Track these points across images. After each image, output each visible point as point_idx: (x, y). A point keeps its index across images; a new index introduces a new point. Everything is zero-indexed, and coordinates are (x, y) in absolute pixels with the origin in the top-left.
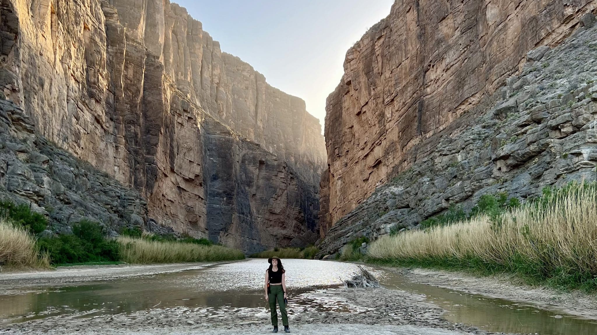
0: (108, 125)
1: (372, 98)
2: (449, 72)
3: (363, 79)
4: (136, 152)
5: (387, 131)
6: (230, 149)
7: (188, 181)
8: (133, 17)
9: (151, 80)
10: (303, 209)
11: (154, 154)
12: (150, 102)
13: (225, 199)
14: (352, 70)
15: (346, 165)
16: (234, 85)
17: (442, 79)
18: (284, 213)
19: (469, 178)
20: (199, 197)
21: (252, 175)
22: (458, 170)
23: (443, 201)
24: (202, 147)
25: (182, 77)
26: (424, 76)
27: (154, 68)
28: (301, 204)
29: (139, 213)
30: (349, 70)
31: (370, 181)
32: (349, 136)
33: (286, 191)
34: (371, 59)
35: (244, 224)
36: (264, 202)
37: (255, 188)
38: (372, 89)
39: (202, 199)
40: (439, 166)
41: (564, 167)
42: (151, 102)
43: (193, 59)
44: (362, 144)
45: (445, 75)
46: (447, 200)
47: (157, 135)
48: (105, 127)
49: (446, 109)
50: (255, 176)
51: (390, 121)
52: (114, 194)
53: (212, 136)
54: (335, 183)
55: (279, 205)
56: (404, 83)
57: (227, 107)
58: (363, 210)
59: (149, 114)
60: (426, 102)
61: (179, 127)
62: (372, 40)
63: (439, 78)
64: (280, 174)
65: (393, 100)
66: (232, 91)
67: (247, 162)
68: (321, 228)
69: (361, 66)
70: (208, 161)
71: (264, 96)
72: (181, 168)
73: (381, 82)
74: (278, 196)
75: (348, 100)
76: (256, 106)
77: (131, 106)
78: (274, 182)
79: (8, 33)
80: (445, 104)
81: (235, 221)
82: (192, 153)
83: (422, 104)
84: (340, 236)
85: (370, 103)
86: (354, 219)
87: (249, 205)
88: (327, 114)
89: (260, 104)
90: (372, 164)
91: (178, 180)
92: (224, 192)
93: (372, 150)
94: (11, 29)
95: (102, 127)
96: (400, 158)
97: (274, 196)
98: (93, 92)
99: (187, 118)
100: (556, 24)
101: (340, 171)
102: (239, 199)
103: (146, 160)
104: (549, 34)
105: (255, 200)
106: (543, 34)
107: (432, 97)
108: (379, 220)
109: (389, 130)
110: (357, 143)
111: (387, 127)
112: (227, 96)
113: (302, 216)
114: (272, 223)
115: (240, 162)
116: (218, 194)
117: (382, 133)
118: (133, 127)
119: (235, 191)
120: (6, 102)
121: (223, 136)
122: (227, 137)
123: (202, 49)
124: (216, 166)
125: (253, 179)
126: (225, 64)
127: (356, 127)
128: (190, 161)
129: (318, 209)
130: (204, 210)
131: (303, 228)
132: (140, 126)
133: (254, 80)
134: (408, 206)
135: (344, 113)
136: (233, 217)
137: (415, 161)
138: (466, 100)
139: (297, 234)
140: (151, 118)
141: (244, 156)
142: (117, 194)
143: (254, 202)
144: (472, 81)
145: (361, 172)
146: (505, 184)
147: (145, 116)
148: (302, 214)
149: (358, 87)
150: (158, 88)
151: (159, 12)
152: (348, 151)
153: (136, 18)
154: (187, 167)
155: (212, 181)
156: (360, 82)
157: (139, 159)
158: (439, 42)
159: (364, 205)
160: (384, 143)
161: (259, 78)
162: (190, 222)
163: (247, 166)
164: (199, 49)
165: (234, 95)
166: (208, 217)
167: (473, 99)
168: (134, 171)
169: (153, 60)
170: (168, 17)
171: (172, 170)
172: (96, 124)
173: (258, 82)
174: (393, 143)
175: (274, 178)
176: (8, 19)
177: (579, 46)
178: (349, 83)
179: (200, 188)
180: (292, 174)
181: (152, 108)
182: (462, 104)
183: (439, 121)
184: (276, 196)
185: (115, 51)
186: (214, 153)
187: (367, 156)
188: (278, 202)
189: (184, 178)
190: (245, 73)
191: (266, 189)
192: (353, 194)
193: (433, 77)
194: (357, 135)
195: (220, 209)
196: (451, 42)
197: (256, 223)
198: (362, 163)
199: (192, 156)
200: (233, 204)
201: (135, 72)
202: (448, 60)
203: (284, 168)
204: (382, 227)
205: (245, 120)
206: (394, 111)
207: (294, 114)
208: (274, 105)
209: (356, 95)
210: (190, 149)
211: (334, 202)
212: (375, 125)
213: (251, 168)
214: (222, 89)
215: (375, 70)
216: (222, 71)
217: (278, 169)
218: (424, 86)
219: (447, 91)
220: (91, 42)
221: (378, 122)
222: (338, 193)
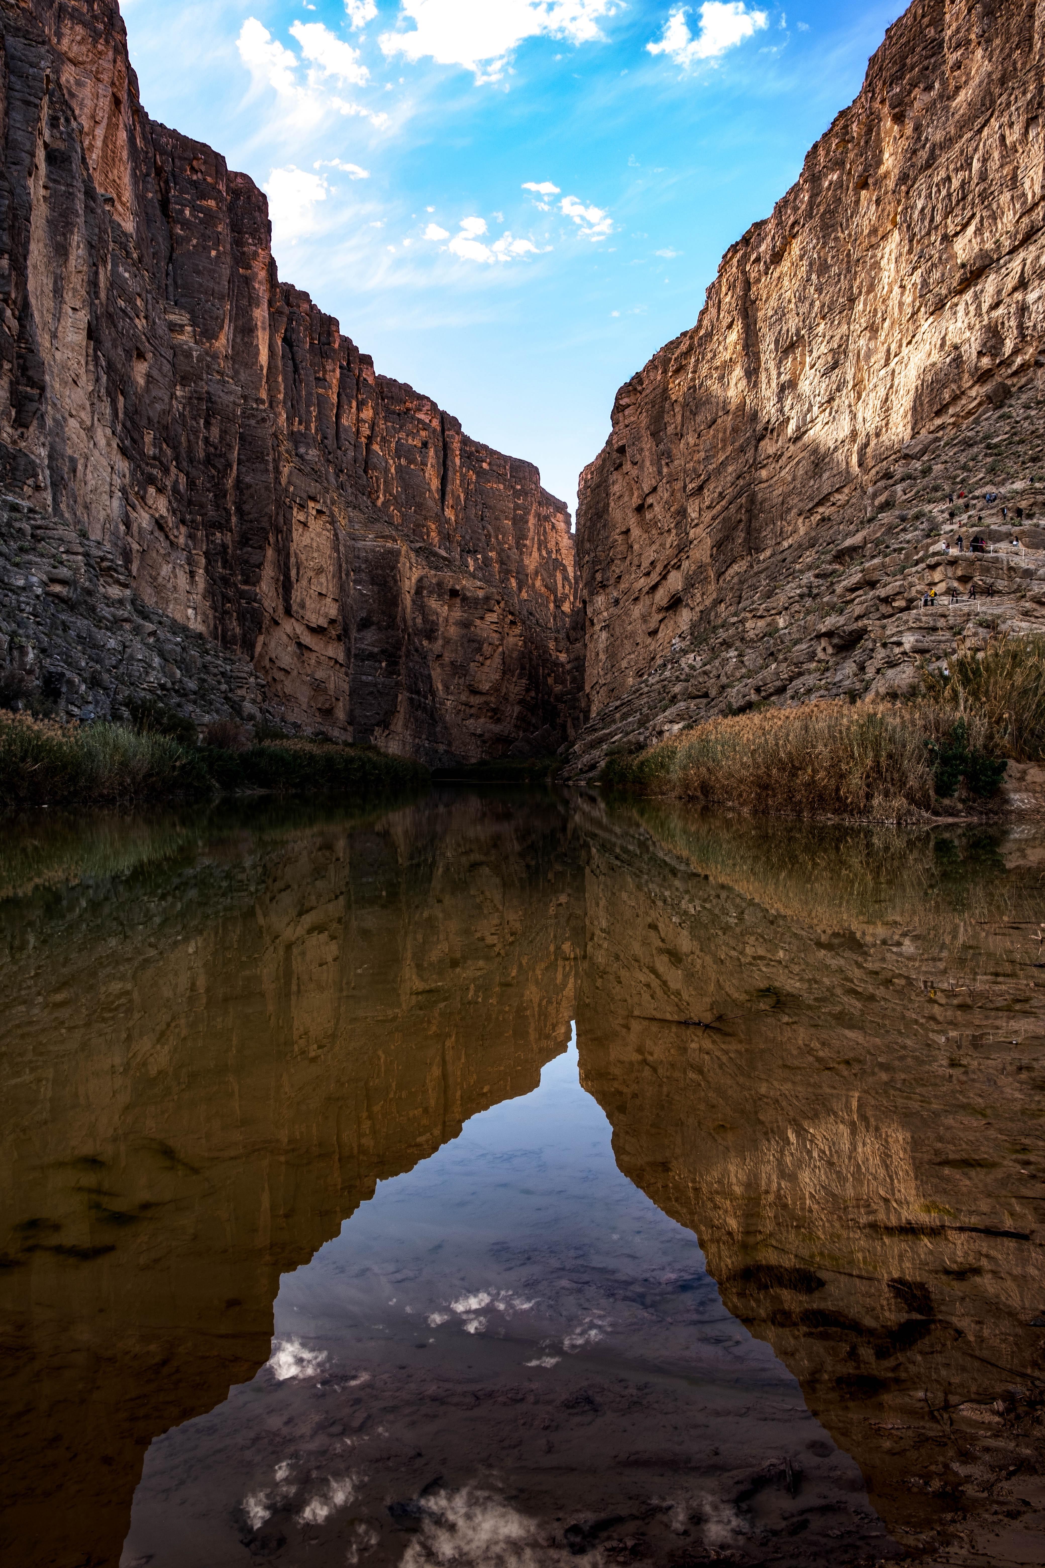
0: (176, 533)
1: (664, 481)
2: (800, 444)
3: (647, 444)
4: (225, 580)
5: (691, 542)
6: (393, 568)
7: (317, 631)
8: (211, 317)
9: (250, 443)
10: (535, 682)
11: (257, 582)
12: (249, 486)
13: (384, 664)
14: (627, 426)
15: (617, 602)
16: (399, 439)
17: (787, 455)
18: (497, 691)
19: (786, 659)
20: (336, 662)
21: (435, 618)
22: (775, 644)
23: (752, 691)
24: (340, 566)
25: (302, 428)
26: (756, 447)
27: (258, 422)
28: (530, 673)
29: (254, 701)
30: (621, 425)
31: (660, 635)
32: (621, 548)
33: (500, 649)
34: (662, 407)
35: (419, 713)
36: (458, 669)
37: (440, 642)
38: (663, 462)
39: (341, 665)
40: (751, 634)
41: (883, 658)
42: (251, 486)
43: (321, 391)
44: (645, 564)
45: (792, 448)
46: (758, 690)
47: (262, 548)
48: (172, 537)
49: (795, 511)
50: (441, 619)
51: (697, 525)
52: (215, 671)
53: (360, 544)
54: (595, 637)
55: (487, 676)
56: (721, 457)
57: (385, 482)
58: (641, 694)
59: (246, 507)
60: (760, 495)
61: (301, 530)
62: (664, 372)
63: (783, 453)
64: (490, 614)
65: (701, 488)
66: (397, 450)
67: (425, 591)
68: (569, 720)
69: (644, 420)
70: (352, 592)
71: (457, 461)
72: (303, 606)
73: (680, 452)
74: (486, 659)
75: (620, 481)
76: (444, 479)
77: (215, 496)
78: (478, 631)
79: (28, 389)
80: (791, 501)
81: (402, 709)
82: (323, 579)
83: (752, 500)
84: (601, 741)
85: (660, 489)
86: (625, 710)
87: (429, 677)
88: (581, 504)
89: (450, 474)
90: (664, 603)
91: (298, 631)
92: (383, 652)
93: (664, 578)
94: (34, 382)
95: (167, 537)
96: (714, 596)
97: (478, 658)
98: (152, 474)
99: (314, 513)
101: (605, 614)
102: (411, 664)
103: (242, 594)
105: (442, 666)
107: (770, 486)
108: (660, 718)
109: (695, 542)
110: (636, 562)
111: (692, 533)
112: (387, 462)
113: (532, 698)
114: (473, 711)
115: (413, 591)
116: (371, 656)
117: (682, 548)
118: (218, 535)
119: (404, 649)
120: (92, 544)
121: (380, 542)
122: (389, 545)
123: (338, 371)
124: (366, 601)
125: (437, 624)
126: (383, 399)
127: (636, 532)
128: (320, 594)
129: (563, 682)
130: (346, 687)
131: (534, 720)
132: (231, 531)
133: (439, 429)
134: (706, 695)
135: (612, 504)
136: (399, 699)
137: (739, 603)
138: (827, 498)
139: (521, 734)
140: (251, 516)
141: (420, 580)
142: (221, 669)
143: (439, 670)
145: (644, 618)
146: (828, 674)
147: (239, 511)
148: (533, 694)
149: (638, 458)
150: (263, 459)
151: (258, 306)
152: (619, 577)
153: (217, 318)
154: (313, 606)
155: (359, 630)
156: (642, 449)
157: (230, 593)
158: (782, 388)
159: (643, 685)
160: (685, 564)
161: (449, 423)
162: (319, 709)
163: (426, 599)
164: (334, 371)
165: (399, 459)
166: (351, 700)
167: (837, 496)
168: (222, 616)
169: (255, 406)
170: (274, 315)
171: (288, 612)
172: (157, 533)
173: (447, 433)
174: (701, 567)
175: (478, 622)
176: (28, 364)
177: (976, 443)
178: (622, 450)
179: (336, 644)
180: (512, 614)
181: (252, 497)
182: (820, 503)
183: (781, 532)
184: (481, 659)
185: (188, 395)
186: (363, 576)
187: (654, 588)
188: (486, 669)
189: (308, 627)
190: (421, 416)
191: (462, 645)
192: (629, 659)
193: (771, 451)
194: (636, 547)
195: (375, 685)
196: (804, 388)
197: (443, 712)
198: (646, 601)
199: (326, 583)
200: (399, 675)
201: (224, 432)
202: (797, 423)
203: (499, 602)
204: (666, 728)
205: (420, 506)
206: (704, 506)
207: (517, 494)
208: (478, 476)
209: (634, 472)
210: (320, 571)
211: (594, 673)
212: (669, 531)
213: (433, 603)
214: (376, 447)
215: (670, 429)
216: (376, 413)
217: (486, 604)
218: (757, 465)
219: (794, 479)
220: (148, 382)
221: (676, 526)
222: (602, 656)
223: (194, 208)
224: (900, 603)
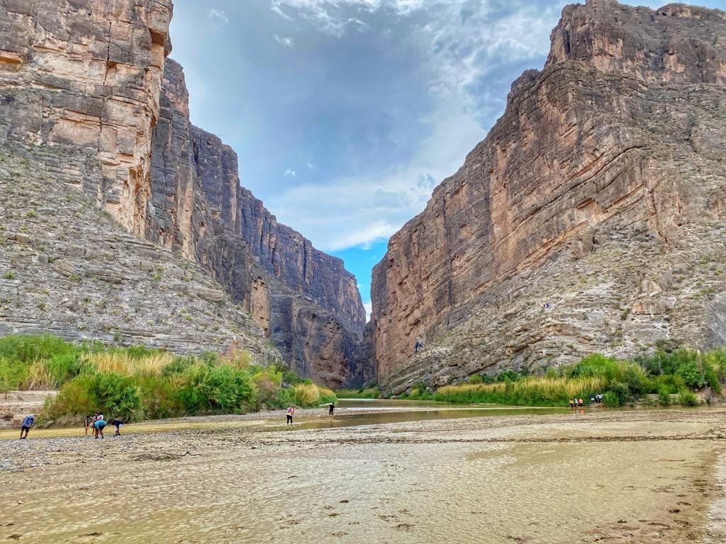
1: (411, 273)
2: (470, 263)
3: (404, 259)
5: (424, 298)
6: (289, 306)
9: (239, 257)
10: (347, 354)
12: (237, 274)
13: (285, 347)
14: (394, 251)
15: (390, 321)
16: (286, 250)
17: (464, 267)
18: (332, 358)
19: (493, 353)
21: (306, 327)
22: (487, 348)
24: (269, 305)
26: (451, 263)
27: (241, 248)
28: (345, 350)
30: (391, 250)
31: (411, 335)
32: (392, 299)
33: (333, 340)
34: (409, 245)
35: (300, 368)
36: (316, 349)
37: (308, 337)
38: (410, 266)
41: (535, 357)
43: (255, 230)
44: (403, 306)
45: (466, 264)
47: (242, 299)
49: (469, 288)
50: (308, 327)
51: (426, 291)
53: (276, 296)
54: (381, 336)
55: (327, 352)
56: (436, 266)
59: (236, 283)
60: (454, 282)
61: (255, 291)
62: (410, 231)
63: (462, 266)
64: (329, 324)
65: (428, 277)
66: (285, 254)
67: (302, 316)
69: (402, 249)
70: (273, 316)
71: (310, 258)
73: (417, 261)
74: (327, 344)
75: (391, 273)
76: (305, 266)
78: (324, 332)
80: (467, 285)
82: (262, 311)
83: (450, 283)
85: (409, 277)
87: (304, 353)
89: (308, 264)
90: (413, 322)
92: (285, 342)
93: (412, 312)
96: (436, 321)
97: (324, 344)
99: (260, 284)
100: (538, 247)
101: (385, 326)
102: (296, 347)
104: (534, 252)
105: (308, 347)
106: (531, 251)
107: (458, 278)
109: (426, 298)
110: (399, 305)
111: (424, 295)
112: (281, 259)
113: (346, 361)
114: (321, 367)
115: (297, 315)
116: (280, 344)
117: (420, 300)
119: (293, 340)
121: (285, 295)
122: (288, 296)
123: (262, 222)
124: (278, 320)
125: (307, 329)
126: (280, 233)
127: (398, 293)
128: (261, 317)
131: (346, 371)
132: (230, 293)
133: (302, 245)
134: (456, 365)
135: (388, 282)
136: (292, 363)
137: (448, 324)
138: (483, 284)
139: (342, 377)
141: (300, 310)
143: (307, 349)
144: (486, 272)
145: (404, 328)
147: (233, 284)
148: (346, 359)
149: (399, 264)
150: (243, 263)
151: (232, 197)
152: (392, 311)
155: (275, 333)
156: (401, 261)
158: (461, 241)
160: (422, 307)
161: (306, 243)
163: (302, 319)
164: (260, 222)
165: (287, 258)
167: (487, 284)
170: (239, 200)
173: (306, 247)
174: (429, 309)
175: (324, 328)
178: (391, 260)
180: (338, 324)
181: (239, 279)
182: (480, 286)
183: (464, 297)
186: (277, 309)
187: (407, 316)
188: (327, 348)
190: (295, 240)
191: (317, 338)
192: (397, 345)
193: (458, 265)
194: (399, 299)
196: (469, 242)
197: (309, 368)
198: (404, 321)
199: (264, 313)
200: (291, 352)
201: (229, 253)
202: (468, 255)
203: (333, 319)
205: (295, 278)
206: (429, 285)
207: (335, 272)
208: (319, 264)
209: (398, 269)
210: (261, 308)
211: (380, 351)
212: (414, 293)
213: (305, 320)
214: (277, 253)
215: (413, 253)
216: (277, 239)
217: (328, 321)
218: (452, 270)
219: (468, 276)
220: (205, 235)
221: (417, 291)
222: (385, 344)
223: (208, 159)
224: (537, 338)
